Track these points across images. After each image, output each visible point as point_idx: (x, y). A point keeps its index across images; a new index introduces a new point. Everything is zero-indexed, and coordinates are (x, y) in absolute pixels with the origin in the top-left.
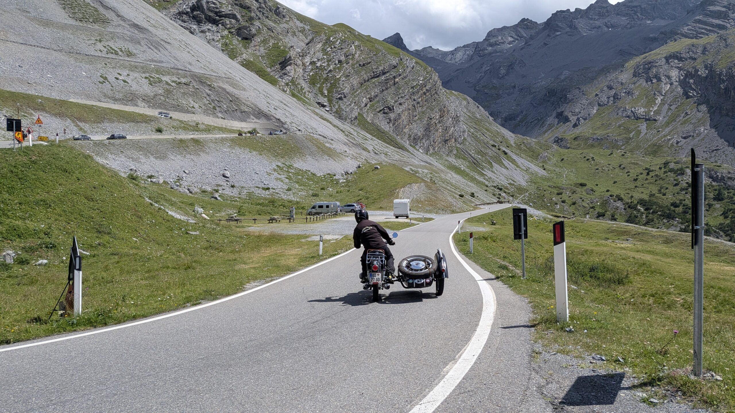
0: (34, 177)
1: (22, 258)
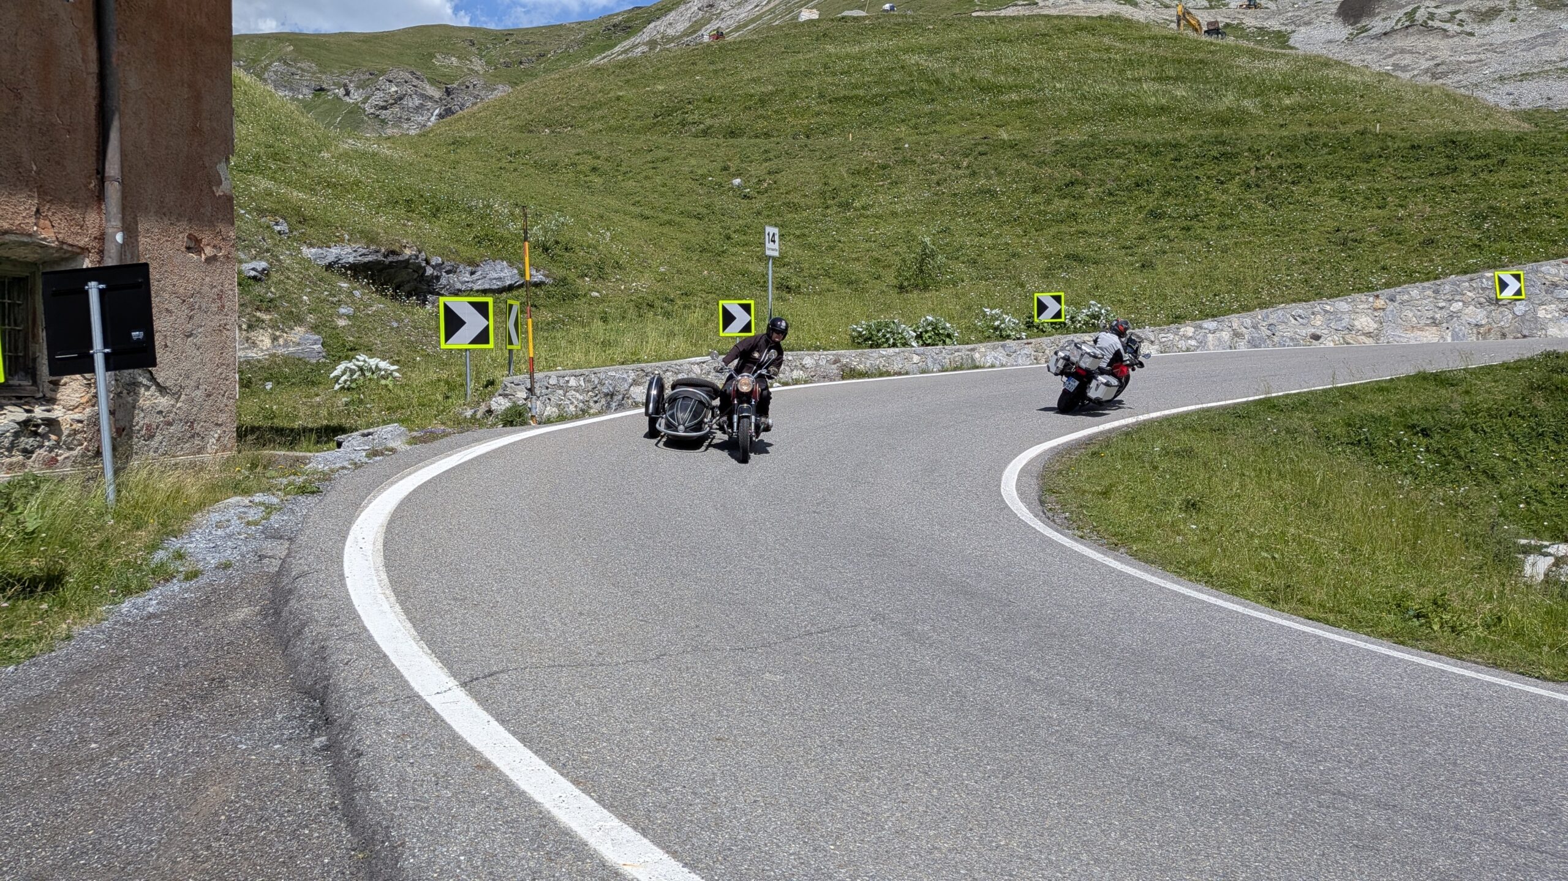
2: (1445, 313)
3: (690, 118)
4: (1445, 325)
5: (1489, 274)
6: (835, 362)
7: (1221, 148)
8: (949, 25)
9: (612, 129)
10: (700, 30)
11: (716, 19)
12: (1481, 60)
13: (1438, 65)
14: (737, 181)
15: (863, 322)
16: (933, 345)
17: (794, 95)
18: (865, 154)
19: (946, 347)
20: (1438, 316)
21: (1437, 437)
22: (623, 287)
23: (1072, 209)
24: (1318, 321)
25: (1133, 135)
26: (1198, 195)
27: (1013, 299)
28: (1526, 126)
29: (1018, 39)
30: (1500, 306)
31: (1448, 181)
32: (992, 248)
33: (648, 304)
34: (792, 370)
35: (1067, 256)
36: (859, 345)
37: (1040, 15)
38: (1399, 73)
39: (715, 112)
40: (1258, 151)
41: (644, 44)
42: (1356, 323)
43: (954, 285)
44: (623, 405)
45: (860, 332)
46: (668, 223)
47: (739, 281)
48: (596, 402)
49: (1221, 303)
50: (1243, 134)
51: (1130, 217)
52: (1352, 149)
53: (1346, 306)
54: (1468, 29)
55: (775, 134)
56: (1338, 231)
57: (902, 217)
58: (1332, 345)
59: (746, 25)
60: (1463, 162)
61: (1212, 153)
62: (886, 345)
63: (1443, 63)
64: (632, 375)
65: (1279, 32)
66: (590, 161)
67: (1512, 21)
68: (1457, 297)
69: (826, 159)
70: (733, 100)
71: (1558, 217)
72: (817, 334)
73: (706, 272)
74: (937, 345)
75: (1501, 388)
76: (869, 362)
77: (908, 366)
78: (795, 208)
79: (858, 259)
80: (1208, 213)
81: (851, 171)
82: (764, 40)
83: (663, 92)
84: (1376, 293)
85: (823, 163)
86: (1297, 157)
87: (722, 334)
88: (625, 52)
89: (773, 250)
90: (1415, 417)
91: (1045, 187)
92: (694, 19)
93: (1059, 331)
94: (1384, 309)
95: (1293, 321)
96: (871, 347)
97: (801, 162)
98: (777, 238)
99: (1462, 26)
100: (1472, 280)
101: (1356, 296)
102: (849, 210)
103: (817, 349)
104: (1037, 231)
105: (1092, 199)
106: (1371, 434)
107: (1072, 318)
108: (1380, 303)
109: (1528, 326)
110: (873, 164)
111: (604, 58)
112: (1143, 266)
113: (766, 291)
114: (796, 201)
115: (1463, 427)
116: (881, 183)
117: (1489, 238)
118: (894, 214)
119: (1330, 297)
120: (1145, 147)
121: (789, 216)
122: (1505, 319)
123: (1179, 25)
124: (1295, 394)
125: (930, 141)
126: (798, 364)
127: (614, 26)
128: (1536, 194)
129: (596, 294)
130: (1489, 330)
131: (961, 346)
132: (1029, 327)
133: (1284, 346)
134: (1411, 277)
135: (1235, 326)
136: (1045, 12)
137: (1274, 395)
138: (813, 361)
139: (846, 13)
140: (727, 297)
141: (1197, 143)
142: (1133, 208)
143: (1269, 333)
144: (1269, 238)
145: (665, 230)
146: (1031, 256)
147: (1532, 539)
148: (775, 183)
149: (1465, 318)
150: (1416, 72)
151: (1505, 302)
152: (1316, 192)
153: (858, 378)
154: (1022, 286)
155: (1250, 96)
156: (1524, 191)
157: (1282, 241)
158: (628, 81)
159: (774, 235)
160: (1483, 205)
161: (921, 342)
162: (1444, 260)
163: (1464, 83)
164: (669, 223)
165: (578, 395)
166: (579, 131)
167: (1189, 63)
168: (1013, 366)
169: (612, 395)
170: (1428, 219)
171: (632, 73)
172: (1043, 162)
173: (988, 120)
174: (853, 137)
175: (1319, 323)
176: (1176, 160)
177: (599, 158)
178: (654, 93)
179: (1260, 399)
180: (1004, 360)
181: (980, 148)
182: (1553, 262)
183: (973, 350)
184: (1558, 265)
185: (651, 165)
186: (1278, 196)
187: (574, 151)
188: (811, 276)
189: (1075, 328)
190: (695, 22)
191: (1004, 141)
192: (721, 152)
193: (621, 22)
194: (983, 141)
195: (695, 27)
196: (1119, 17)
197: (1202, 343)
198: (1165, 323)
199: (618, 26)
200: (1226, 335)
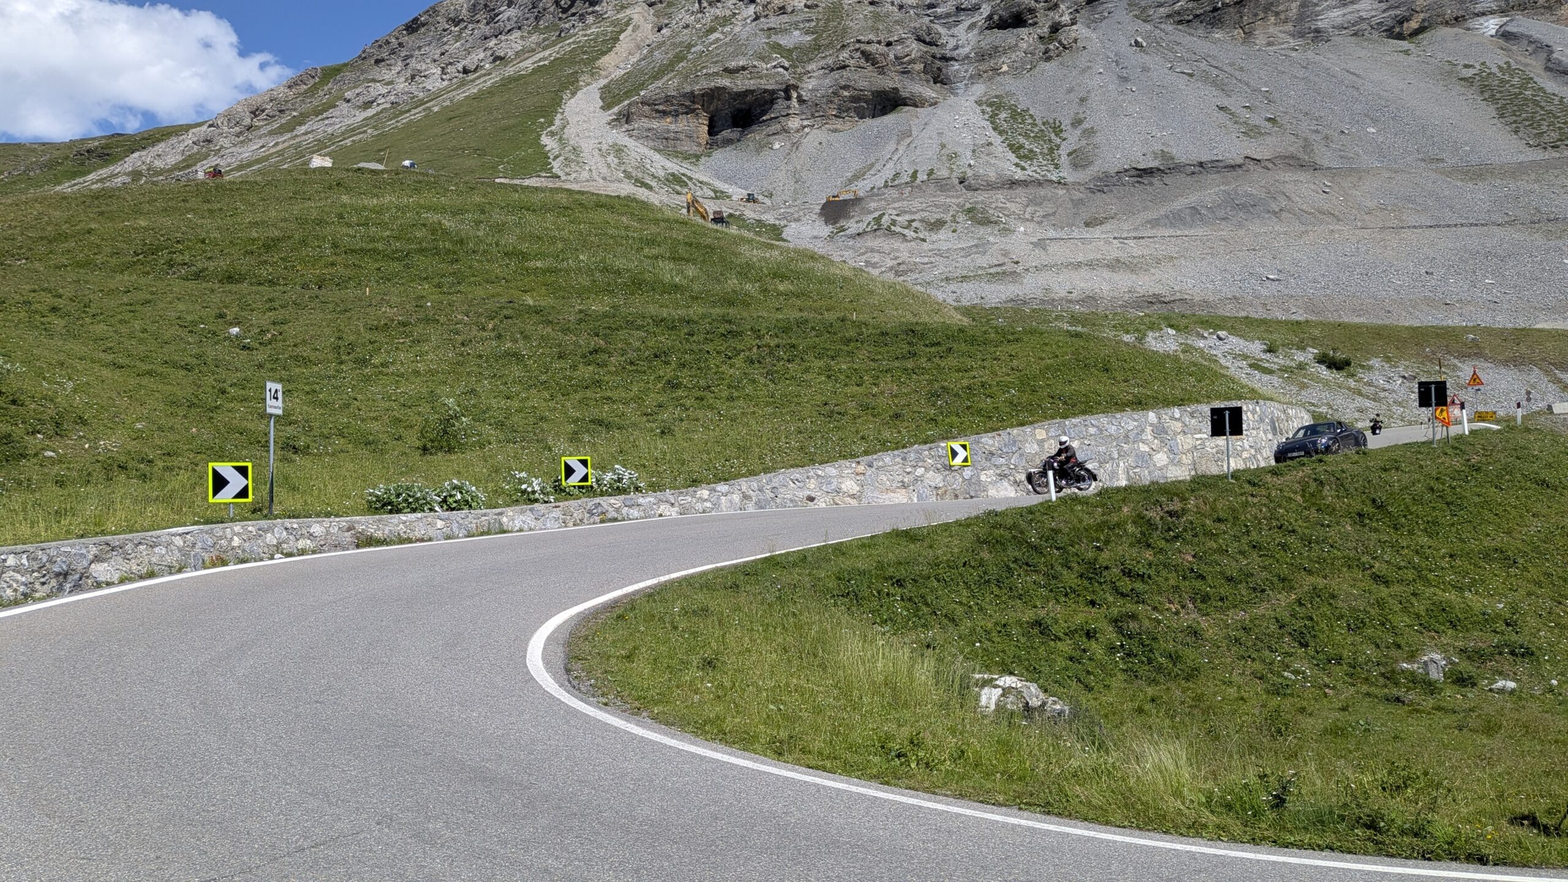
0: (1477, 499)
1: (1461, 673)
2: (911, 477)
3: (179, 258)
4: (911, 487)
5: (943, 445)
6: (349, 529)
7: (727, 326)
8: (472, 189)
9: (79, 265)
10: (195, 165)
11: (214, 155)
12: (932, 263)
13: (899, 264)
14: (235, 330)
15: (381, 486)
16: (459, 510)
17: (304, 242)
18: (384, 309)
19: (472, 511)
20: (906, 480)
21: (909, 586)
22: (87, 446)
23: (597, 376)
24: (812, 484)
25: (652, 309)
26: (710, 369)
27: (541, 463)
28: (966, 321)
29: (541, 209)
30: (952, 471)
31: (910, 364)
32: (518, 411)
33: (120, 466)
34: (298, 540)
35: (592, 421)
36: (377, 511)
37: (562, 189)
38: (870, 269)
39: (209, 255)
40: (759, 331)
41: (125, 174)
42: (843, 486)
43: (480, 447)
44: (80, 586)
45: (377, 496)
46: (148, 373)
47: (236, 439)
48: (43, 584)
49: (732, 467)
50: (745, 314)
51: (650, 386)
52: (835, 334)
53: (834, 471)
54: (922, 237)
55: (282, 282)
56: (826, 404)
57: (424, 376)
58: (824, 505)
59: (250, 165)
60: (920, 348)
61: (720, 330)
62: (405, 511)
63: (903, 263)
64: (94, 550)
65: (774, 225)
66: (49, 300)
67: (954, 231)
68: (920, 464)
69: (340, 312)
70: (231, 242)
71: (992, 397)
72: (329, 499)
73: (194, 430)
74: (462, 509)
75: (956, 542)
76: (387, 528)
77: (431, 532)
78: (306, 362)
79: (376, 419)
80: (719, 385)
81: (368, 327)
82: (269, 183)
83: (146, 229)
84: (857, 460)
85: (337, 316)
86: (790, 338)
87: (211, 500)
88: (101, 180)
89: (275, 407)
90: (891, 569)
91: (570, 354)
92: (188, 153)
93: (586, 495)
94: (864, 474)
95: (792, 485)
96: (391, 512)
97: (311, 313)
98: (280, 395)
99: (917, 232)
100: (931, 449)
101: (841, 462)
102: (366, 367)
103: (328, 515)
104: (563, 395)
105: (615, 367)
106: (857, 586)
107: (598, 481)
108: (861, 468)
109: (974, 489)
110: (393, 320)
111: (75, 185)
112: (663, 432)
113: (268, 451)
114: (305, 354)
115: (929, 578)
116: (402, 341)
117: (942, 413)
118: (417, 373)
119: (821, 463)
120: (662, 321)
121: (297, 370)
122: (957, 482)
123: (689, 211)
124: (794, 552)
125: (454, 301)
126: (304, 531)
127: (88, 151)
128: (975, 377)
129: (51, 454)
130: (946, 491)
131: (488, 511)
132: (556, 490)
133: (785, 507)
134: (884, 446)
135: (744, 488)
136: (567, 186)
137: (777, 553)
138: (323, 529)
139: (361, 165)
140: (221, 458)
141: (706, 321)
142: (652, 378)
143: (773, 495)
144: (770, 410)
145: (145, 381)
146: (558, 420)
147: (985, 673)
148: (281, 334)
149: (927, 481)
150: (883, 269)
151: (956, 468)
152: (807, 370)
153: (375, 547)
154: (550, 450)
155: (750, 281)
156: (967, 375)
157: (781, 412)
158: (102, 213)
159: (276, 391)
160: (936, 386)
161: (445, 507)
162: (909, 431)
163: (920, 281)
164: (150, 373)
165: (18, 577)
166: (37, 265)
167: (698, 246)
168: (541, 529)
169: (66, 575)
170: (896, 396)
171: (107, 205)
172: (568, 329)
173: (512, 285)
174: (370, 291)
175: (812, 486)
176: (689, 335)
177: (60, 297)
178: (134, 229)
179: (766, 558)
180: (532, 524)
181: (505, 312)
182: (990, 435)
183: (501, 514)
184: (994, 437)
185: (129, 308)
186: (776, 372)
187: (28, 287)
188: (322, 435)
189: (601, 491)
190: (189, 156)
191: (530, 306)
192: (216, 298)
193: (97, 148)
194: (509, 305)
195: (189, 162)
196: (635, 198)
197: (716, 505)
198: (684, 487)
199: (93, 152)
200: (736, 498)
